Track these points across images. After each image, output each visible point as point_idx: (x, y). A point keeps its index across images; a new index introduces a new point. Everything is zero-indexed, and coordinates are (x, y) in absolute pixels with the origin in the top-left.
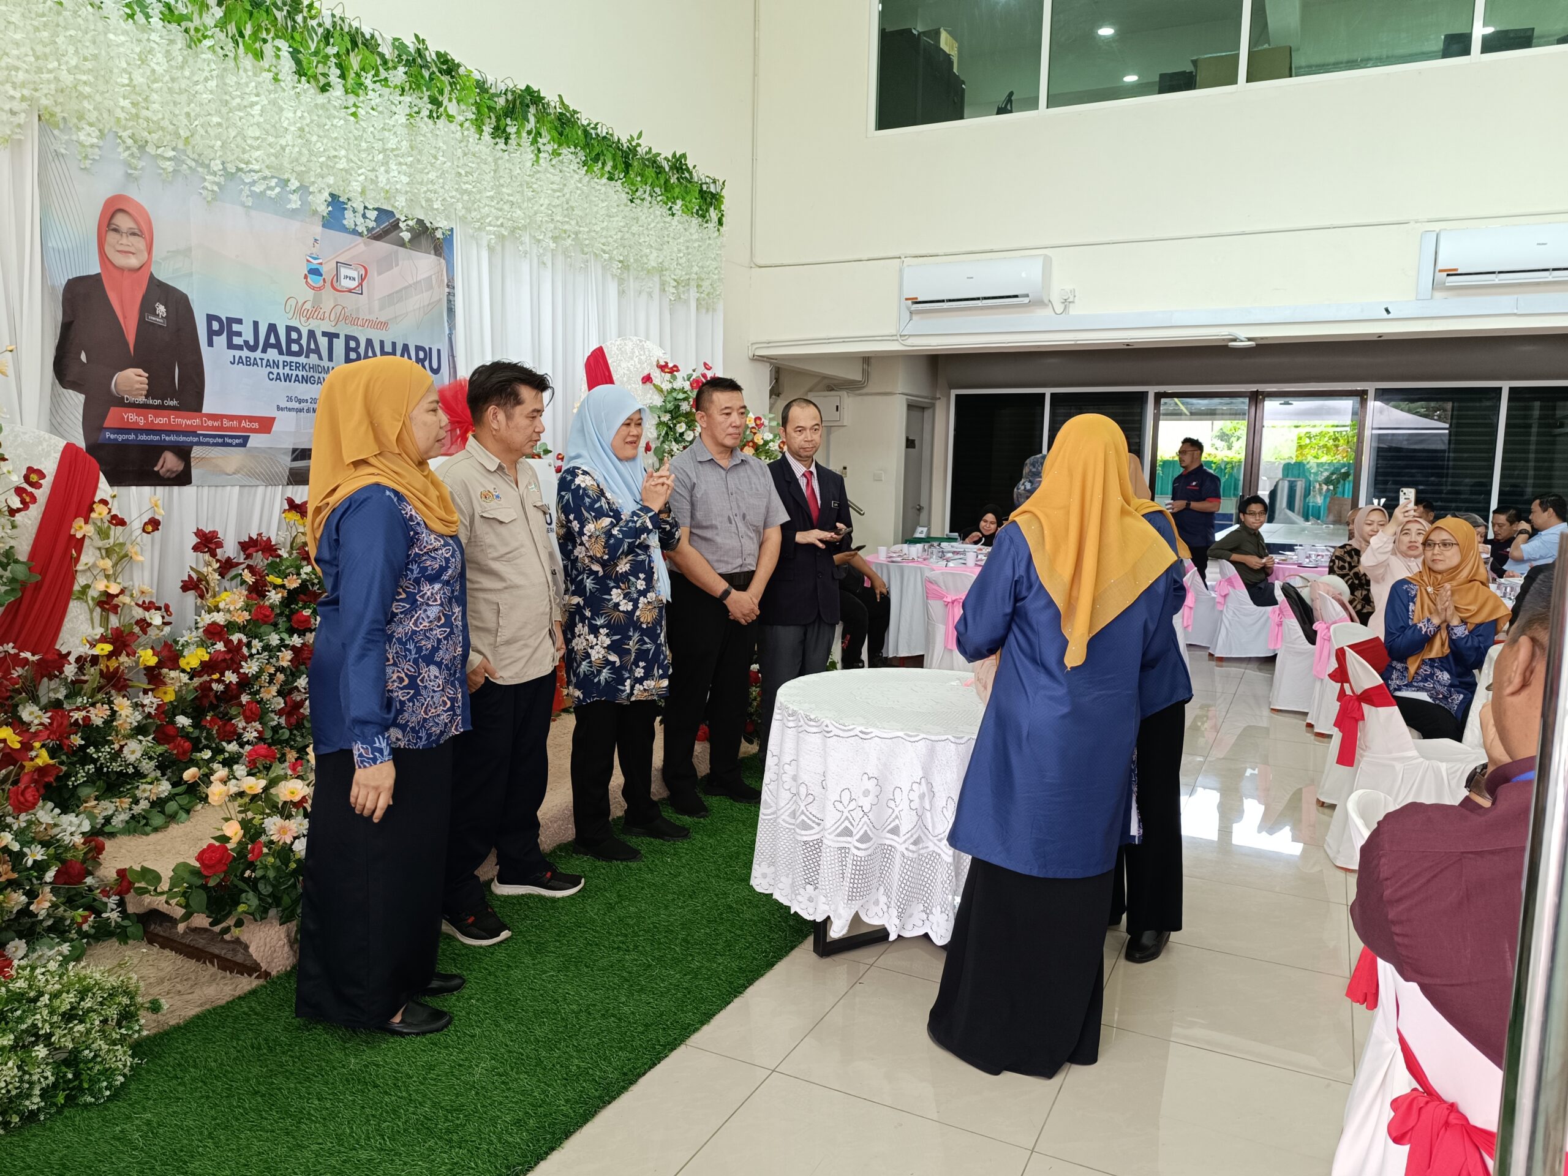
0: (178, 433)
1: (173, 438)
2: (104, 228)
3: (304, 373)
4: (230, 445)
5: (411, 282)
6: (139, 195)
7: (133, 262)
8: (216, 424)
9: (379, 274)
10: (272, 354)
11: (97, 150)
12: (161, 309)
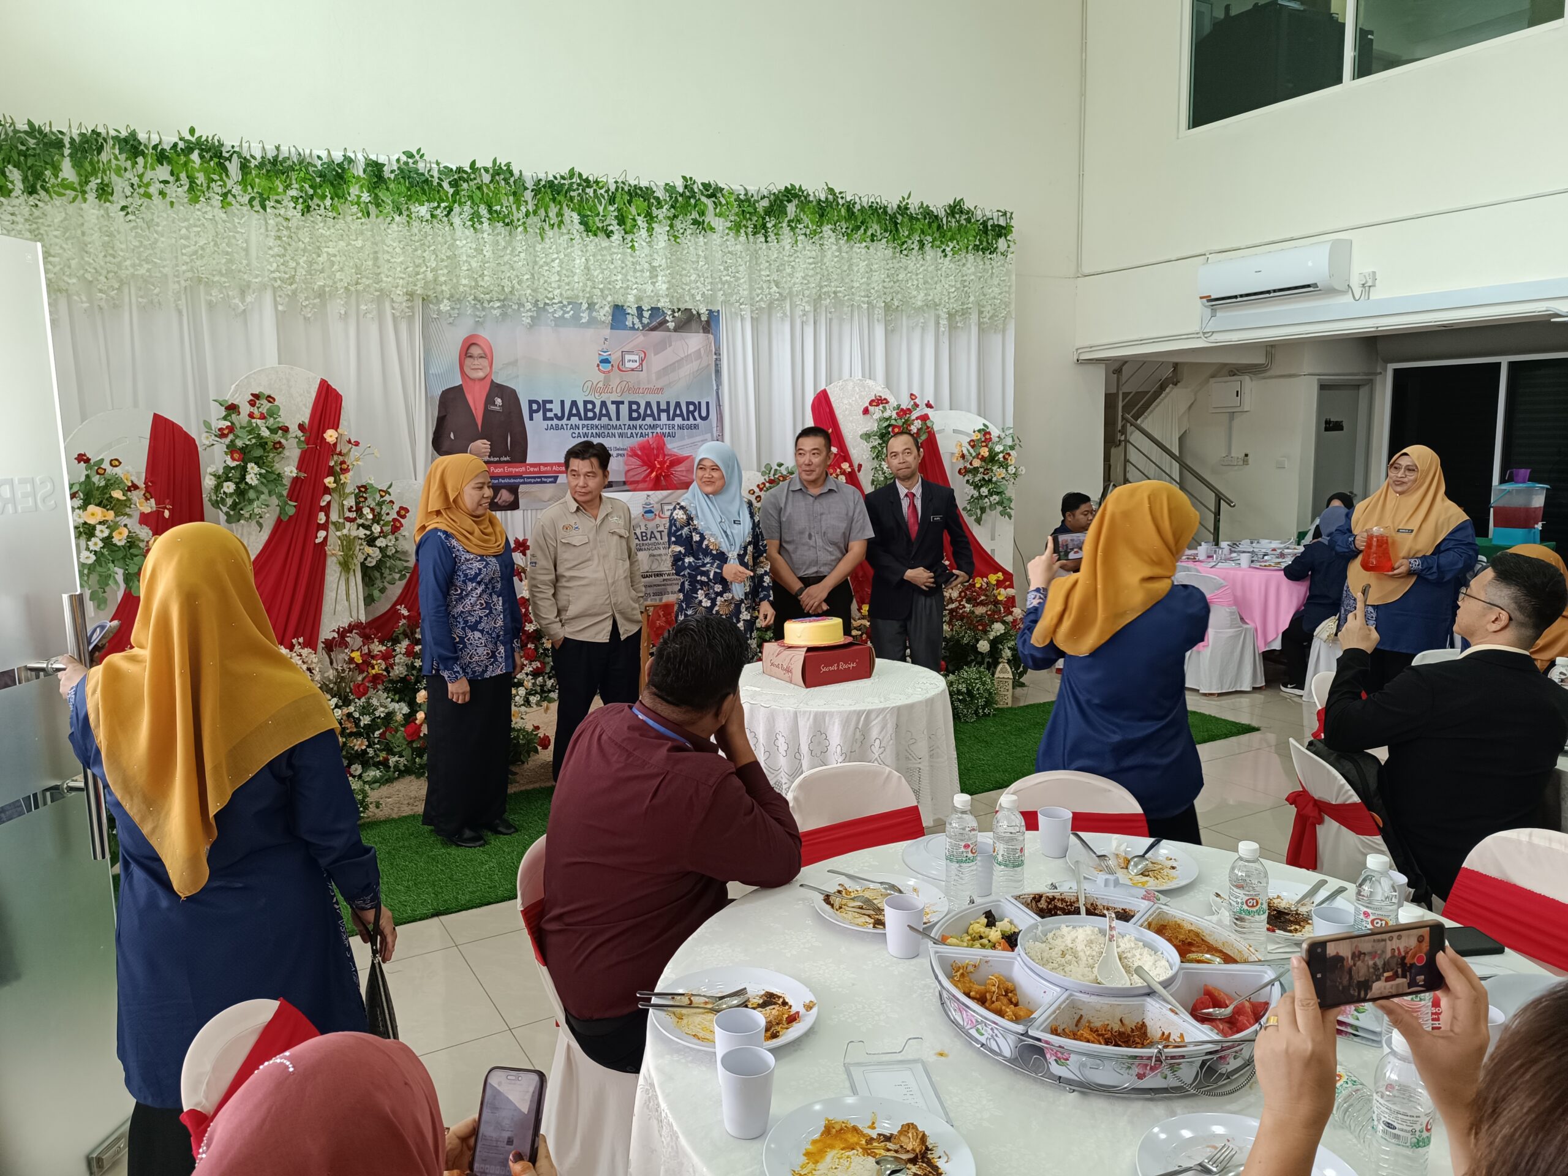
0: (510, 477)
1: (507, 481)
2: (463, 356)
3: (597, 431)
4: (545, 482)
5: (683, 356)
6: (485, 333)
7: (481, 374)
8: (536, 470)
9: (655, 355)
10: (575, 420)
11: (456, 311)
12: (499, 401)
